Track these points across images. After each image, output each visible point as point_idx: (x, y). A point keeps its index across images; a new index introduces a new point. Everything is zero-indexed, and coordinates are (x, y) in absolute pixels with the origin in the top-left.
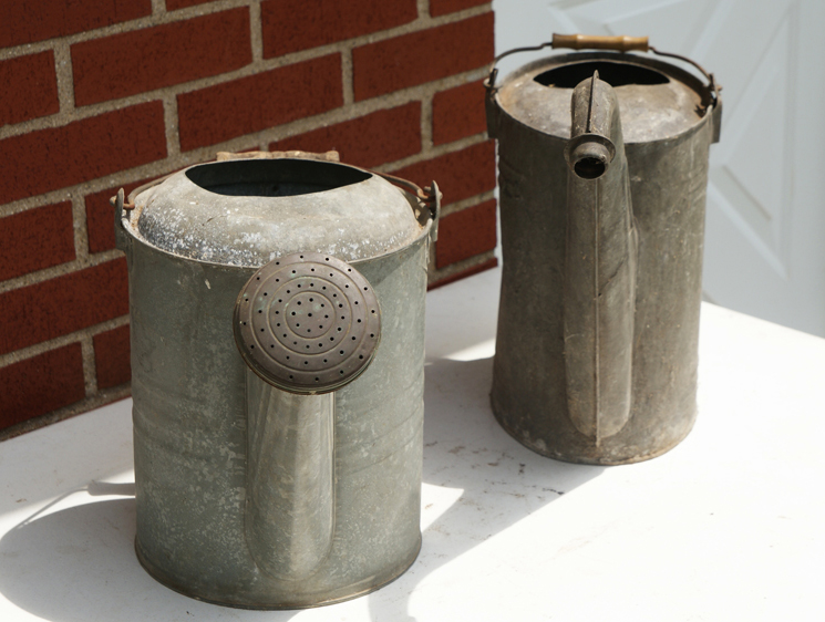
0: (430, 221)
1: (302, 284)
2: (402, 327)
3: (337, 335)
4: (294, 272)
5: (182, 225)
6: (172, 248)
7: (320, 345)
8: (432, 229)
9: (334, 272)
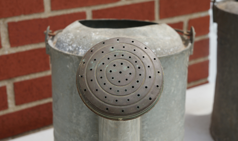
0: (190, 44)
1: (117, 54)
2: (175, 92)
3: (136, 85)
4: (113, 48)
5: (72, 40)
6: (66, 51)
7: (126, 90)
8: (191, 48)
9: (136, 49)
